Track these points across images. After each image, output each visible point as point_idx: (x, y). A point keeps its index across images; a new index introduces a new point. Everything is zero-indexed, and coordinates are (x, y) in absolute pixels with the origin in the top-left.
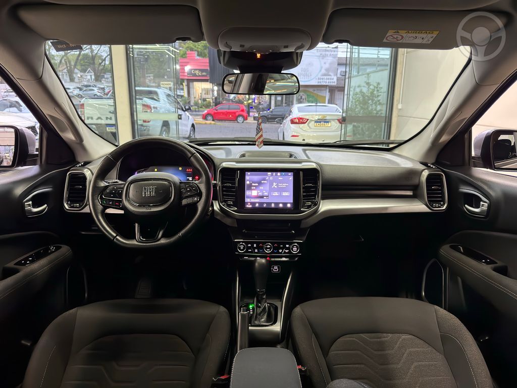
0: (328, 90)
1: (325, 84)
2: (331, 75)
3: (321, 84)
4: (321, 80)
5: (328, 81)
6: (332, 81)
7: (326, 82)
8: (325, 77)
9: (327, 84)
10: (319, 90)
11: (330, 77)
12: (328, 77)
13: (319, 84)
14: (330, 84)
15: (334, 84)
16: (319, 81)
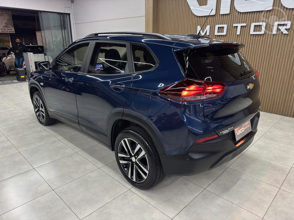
0: (9, 36)
1: (7, 32)
2: (10, 27)
3: (4, 32)
4: (4, 30)
5: (8, 31)
6: (11, 30)
7: (7, 31)
8: (6, 28)
9: (8, 32)
10: (3, 36)
11: (9, 28)
12: (8, 28)
13: (3, 32)
14: (10, 32)
15: (13, 33)
16: (2, 30)
